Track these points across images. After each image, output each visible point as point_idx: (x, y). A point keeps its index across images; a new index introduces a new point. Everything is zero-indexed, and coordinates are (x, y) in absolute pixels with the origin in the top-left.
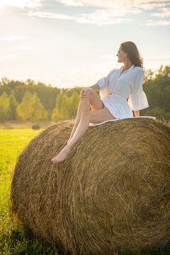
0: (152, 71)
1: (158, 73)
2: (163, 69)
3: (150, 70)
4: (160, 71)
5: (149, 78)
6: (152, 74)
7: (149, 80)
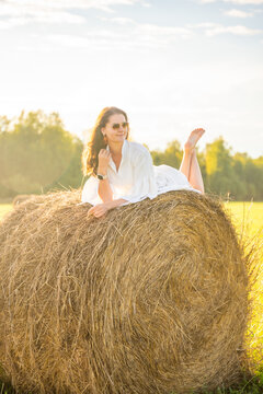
0: (8, 118)
1: (17, 122)
2: (26, 116)
3: (5, 117)
4: (21, 119)
5: (3, 130)
6: (8, 123)
7: (4, 133)
